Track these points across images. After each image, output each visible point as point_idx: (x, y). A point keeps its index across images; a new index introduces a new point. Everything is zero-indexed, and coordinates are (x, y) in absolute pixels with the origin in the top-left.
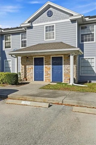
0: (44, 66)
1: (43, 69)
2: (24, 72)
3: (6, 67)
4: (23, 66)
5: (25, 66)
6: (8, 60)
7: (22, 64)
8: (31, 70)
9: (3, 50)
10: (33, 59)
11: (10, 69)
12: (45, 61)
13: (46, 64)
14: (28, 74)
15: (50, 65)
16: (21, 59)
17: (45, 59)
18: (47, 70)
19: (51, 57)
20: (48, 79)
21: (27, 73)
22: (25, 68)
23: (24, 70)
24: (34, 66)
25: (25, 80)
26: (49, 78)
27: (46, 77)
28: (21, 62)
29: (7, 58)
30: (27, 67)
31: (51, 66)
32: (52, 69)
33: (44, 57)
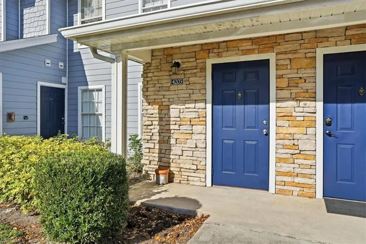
0: (273, 105)
1: (268, 127)
2: (157, 137)
3: (83, 115)
4: (154, 110)
5: (160, 110)
6: (90, 87)
7: (146, 96)
8: (198, 129)
9: (75, 51)
10: (203, 69)
11: (98, 119)
12: (279, 77)
13: (285, 94)
14: (176, 150)
15: (314, 99)
16: (145, 74)
17: (278, 67)
18: (292, 130)
19: (320, 52)
20: (297, 180)
21: (173, 141)
22: (161, 119)
23: (156, 129)
24: (209, 106)
25: (162, 178)
26: (304, 175)
27: (286, 167)
28: (145, 89)
29: (88, 79)
30: (174, 111)
31: (320, 105)
32: (327, 124)
33: (271, 57)
